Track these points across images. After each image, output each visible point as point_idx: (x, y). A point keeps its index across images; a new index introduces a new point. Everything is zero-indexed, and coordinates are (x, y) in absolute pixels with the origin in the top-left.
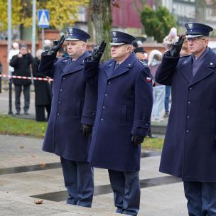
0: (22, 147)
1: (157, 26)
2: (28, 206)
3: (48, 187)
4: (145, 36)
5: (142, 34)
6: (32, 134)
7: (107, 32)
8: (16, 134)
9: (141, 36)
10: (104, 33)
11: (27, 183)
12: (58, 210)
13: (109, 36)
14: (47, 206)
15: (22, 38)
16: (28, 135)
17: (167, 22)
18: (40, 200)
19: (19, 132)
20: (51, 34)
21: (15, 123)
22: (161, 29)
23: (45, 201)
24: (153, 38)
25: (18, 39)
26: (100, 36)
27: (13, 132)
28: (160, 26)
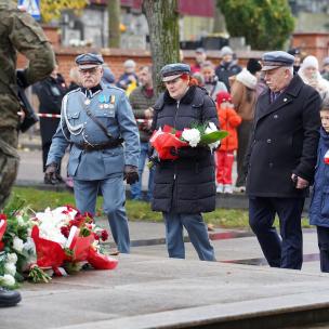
1: (251, 15)
7: (169, 33)
10: (165, 34)
17: (272, 8)
22: (258, 21)
24: (243, 40)
28: (256, 16)
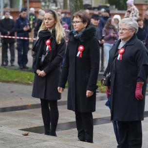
0: (12, 92)
2: (18, 137)
3: (33, 122)
4: (108, 5)
5: (106, 3)
6: (20, 81)
8: (8, 82)
9: (104, 5)
11: (16, 119)
12: (41, 140)
13: (80, 5)
14: (32, 137)
15: (11, 6)
16: (16, 82)
18: (26, 132)
19: (10, 80)
20: (34, 4)
21: (6, 73)
23: (30, 133)
24: (114, 7)
25: (8, 8)
26: (73, 5)
27: (5, 80)
